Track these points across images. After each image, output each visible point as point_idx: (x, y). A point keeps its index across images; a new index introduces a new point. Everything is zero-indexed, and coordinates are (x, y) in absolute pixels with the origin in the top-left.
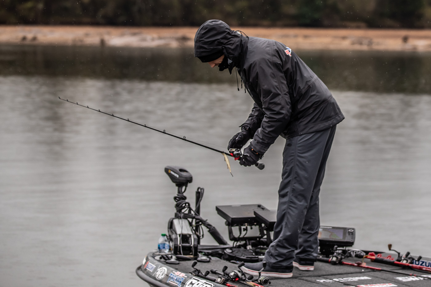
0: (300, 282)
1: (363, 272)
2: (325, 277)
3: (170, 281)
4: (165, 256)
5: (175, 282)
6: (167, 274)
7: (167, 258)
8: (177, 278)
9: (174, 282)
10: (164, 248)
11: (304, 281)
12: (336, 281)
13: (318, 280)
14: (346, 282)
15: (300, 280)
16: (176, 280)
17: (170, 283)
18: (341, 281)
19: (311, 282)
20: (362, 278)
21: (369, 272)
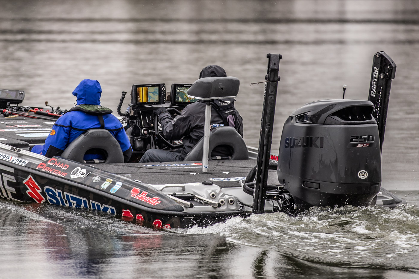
1: (25, 119)
14: (9, 124)
20: (22, 122)
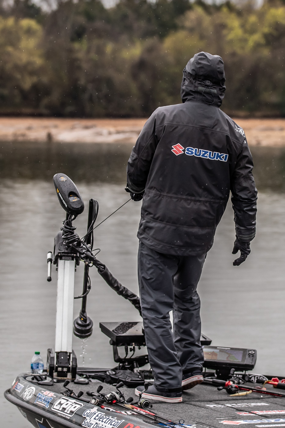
0: (187, 406)
2: (217, 402)
3: (37, 401)
4: (38, 377)
5: (43, 403)
6: (35, 394)
7: (39, 379)
8: (45, 398)
9: (41, 403)
10: (38, 367)
11: (192, 406)
12: (228, 406)
13: (208, 405)
14: (239, 408)
15: (187, 405)
16: (44, 400)
17: (38, 404)
18: (233, 407)
19: (199, 407)
20: (259, 404)
21: (269, 398)
